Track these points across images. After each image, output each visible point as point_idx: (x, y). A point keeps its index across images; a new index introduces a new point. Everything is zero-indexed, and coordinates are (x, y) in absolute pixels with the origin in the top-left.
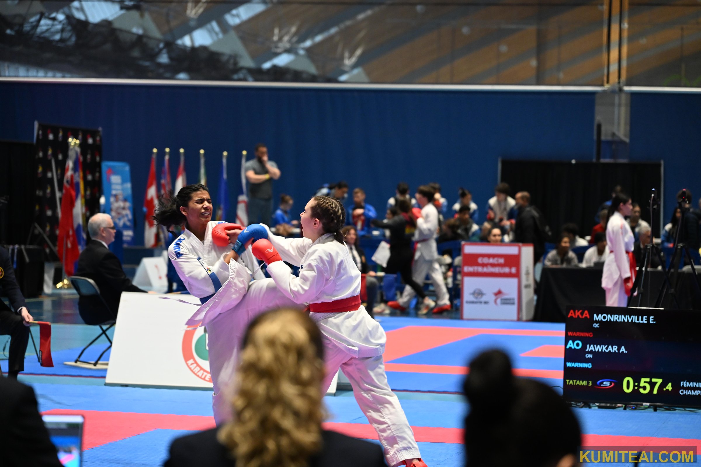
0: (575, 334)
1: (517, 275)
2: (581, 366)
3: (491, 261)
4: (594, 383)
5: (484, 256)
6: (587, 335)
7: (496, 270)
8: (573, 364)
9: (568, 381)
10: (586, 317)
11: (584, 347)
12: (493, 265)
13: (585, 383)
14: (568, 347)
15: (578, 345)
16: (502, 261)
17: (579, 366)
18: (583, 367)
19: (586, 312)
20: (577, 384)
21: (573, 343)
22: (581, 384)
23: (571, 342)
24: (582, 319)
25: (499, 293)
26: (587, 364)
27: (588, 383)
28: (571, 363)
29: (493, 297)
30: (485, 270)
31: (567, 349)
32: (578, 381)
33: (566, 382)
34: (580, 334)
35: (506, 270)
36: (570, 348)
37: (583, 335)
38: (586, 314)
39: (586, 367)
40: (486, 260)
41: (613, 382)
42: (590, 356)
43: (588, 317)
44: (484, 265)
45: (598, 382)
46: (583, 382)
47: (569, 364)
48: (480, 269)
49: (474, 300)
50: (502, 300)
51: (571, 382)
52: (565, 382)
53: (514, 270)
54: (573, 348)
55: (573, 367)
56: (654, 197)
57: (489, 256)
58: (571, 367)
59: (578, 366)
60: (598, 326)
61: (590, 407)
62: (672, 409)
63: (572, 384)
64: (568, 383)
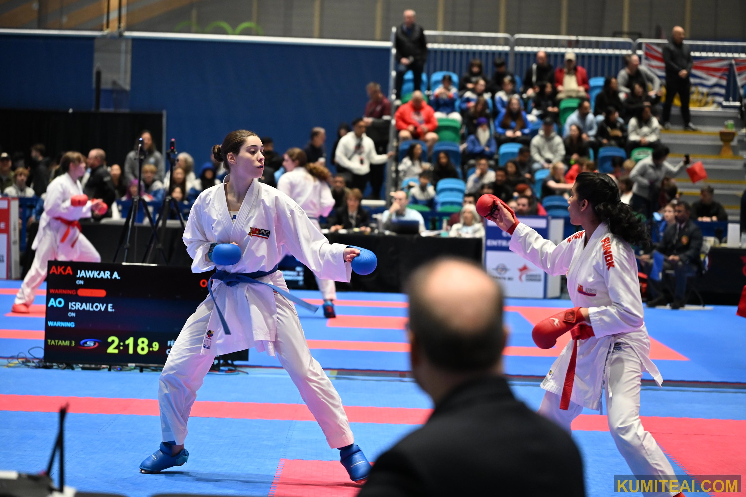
0: (57, 291)
1: (6, 231)
2: (64, 325)
4: (77, 343)
6: (69, 292)
8: (55, 323)
9: (49, 341)
10: (69, 274)
11: (66, 305)
13: (67, 343)
14: (49, 305)
15: (60, 303)
17: (62, 326)
18: (66, 326)
19: (69, 268)
20: (59, 344)
21: (55, 301)
22: (63, 344)
23: (52, 300)
24: (64, 275)
26: (69, 323)
27: (71, 343)
28: (53, 322)
32: (60, 342)
33: (48, 342)
34: (62, 292)
36: (52, 306)
37: (65, 293)
38: (69, 270)
39: (69, 326)
41: (98, 342)
42: (73, 314)
43: (71, 272)
45: (82, 342)
46: (65, 342)
47: (50, 324)
51: (53, 342)
52: (46, 342)
53: (3, 226)
54: (55, 306)
55: (55, 326)
56: (141, 147)
58: (53, 326)
59: (60, 325)
60: (81, 282)
61: (73, 369)
62: (159, 370)
63: (54, 344)
64: (49, 343)
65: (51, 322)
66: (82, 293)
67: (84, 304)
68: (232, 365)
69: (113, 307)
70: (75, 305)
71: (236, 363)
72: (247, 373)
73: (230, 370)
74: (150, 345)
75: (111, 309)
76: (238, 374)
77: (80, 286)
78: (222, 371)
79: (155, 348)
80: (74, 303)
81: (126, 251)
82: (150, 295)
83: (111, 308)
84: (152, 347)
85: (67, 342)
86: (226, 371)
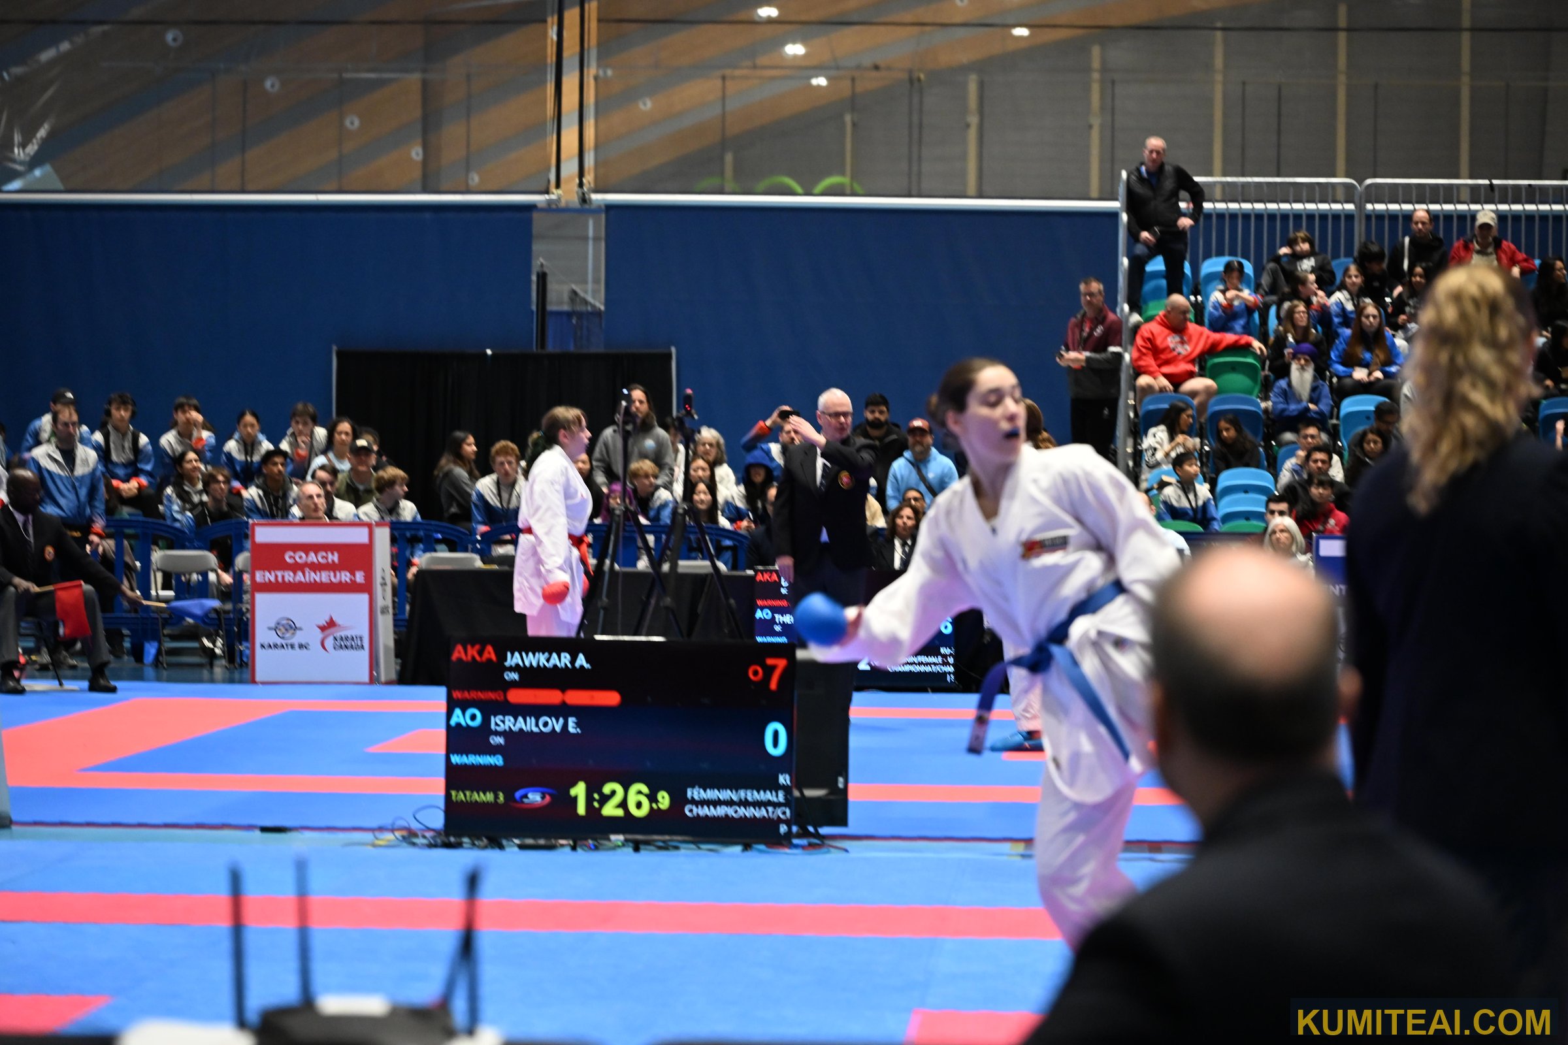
0: (466, 695)
1: (367, 588)
2: (482, 762)
3: (312, 557)
4: (509, 797)
5: (295, 547)
6: (492, 695)
7: (324, 577)
8: (464, 756)
9: (453, 793)
10: (489, 660)
11: (486, 721)
12: (316, 567)
13: (489, 797)
14: (453, 722)
15: (473, 717)
16: (334, 557)
17: (477, 763)
18: (485, 763)
19: (490, 648)
21: (464, 713)
23: (458, 712)
24: (481, 664)
25: (331, 624)
26: (493, 757)
27: (496, 797)
28: (460, 756)
29: (319, 635)
30: (300, 577)
31: (453, 728)
32: (475, 794)
33: (451, 795)
35: (345, 577)
36: (458, 725)
37: (483, 697)
39: (493, 763)
40: (300, 557)
41: (550, 794)
42: (500, 740)
43: (494, 657)
44: (296, 567)
45: (518, 794)
47: (456, 759)
48: (289, 576)
49: (279, 641)
50: (335, 639)
52: (448, 796)
53: (360, 577)
54: (463, 723)
55: (465, 764)
56: (627, 409)
57: (307, 548)
58: (460, 764)
59: (474, 762)
60: (514, 676)
61: (501, 847)
62: (670, 848)
63: (463, 799)
64: (454, 798)
65: (455, 756)
66: (516, 696)
67: (520, 719)
68: (817, 835)
69: (578, 724)
70: (503, 722)
71: (824, 831)
72: (846, 851)
73: (811, 845)
74: (652, 798)
75: (573, 728)
76: (828, 852)
77: (513, 684)
78: (796, 846)
79: (662, 804)
80: (501, 717)
81: (602, 612)
82: (649, 699)
83: (574, 725)
84: (657, 801)
85: (488, 794)
86: (803, 847)
